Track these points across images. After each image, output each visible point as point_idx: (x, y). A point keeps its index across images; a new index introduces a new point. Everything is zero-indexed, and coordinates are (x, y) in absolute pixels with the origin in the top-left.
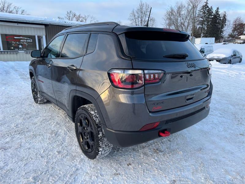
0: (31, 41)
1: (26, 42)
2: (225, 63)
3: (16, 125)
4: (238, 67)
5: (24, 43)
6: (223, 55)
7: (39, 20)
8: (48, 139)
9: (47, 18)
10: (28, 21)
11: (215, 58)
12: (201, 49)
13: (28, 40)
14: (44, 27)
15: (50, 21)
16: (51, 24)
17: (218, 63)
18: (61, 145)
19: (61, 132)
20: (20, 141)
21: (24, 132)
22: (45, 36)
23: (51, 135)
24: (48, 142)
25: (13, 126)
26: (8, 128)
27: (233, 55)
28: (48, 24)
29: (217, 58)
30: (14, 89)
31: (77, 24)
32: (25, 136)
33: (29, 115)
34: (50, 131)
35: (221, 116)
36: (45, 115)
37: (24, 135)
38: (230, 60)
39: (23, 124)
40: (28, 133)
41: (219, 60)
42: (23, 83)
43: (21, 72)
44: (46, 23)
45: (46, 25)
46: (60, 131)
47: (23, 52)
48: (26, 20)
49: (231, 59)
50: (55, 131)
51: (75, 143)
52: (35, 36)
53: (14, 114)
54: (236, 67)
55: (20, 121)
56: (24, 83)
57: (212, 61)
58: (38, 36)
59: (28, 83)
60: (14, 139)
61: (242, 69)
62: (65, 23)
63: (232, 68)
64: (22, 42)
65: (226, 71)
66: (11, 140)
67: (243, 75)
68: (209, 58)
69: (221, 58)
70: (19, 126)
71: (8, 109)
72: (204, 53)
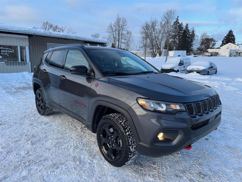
0: (13, 52)
1: (7, 53)
2: (205, 75)
3: (26, 152)
4: (217, 78)
5: (5, 54)
6: (202, 67)
7: (23, 30)
8: (73, 169)
9: (31, 28)
10: (11, 31)
11: (195, 69)
12: (181, 61)
13: (10, 50)
14: (27, 37)
15: (35, 31)
16: (36, 34)
17: (198, 74)
18: (93, 176)
19: (84, 158)
20: (40, 174)
21: (40, 161)
22: (28, 47)
23: (75, 163)
24: (76, 173)
25: (23, 153)
26: (17, 156)
27: (210, 67)
28: (32, 34)
29: (197, 69)
30: (4, 106)
31: (62, 35)
32: (44, 166)
33: (36, 138)
34: (71, 158)
35: (234, 129)
36: (55, 136)
37: (42, 166)
38: (209, 72)
39: (34, 151)
40: (46, 163)
41: (199, 72)
42: (11, 98)
43: (3, 85)
44: (30, 34)
45: (30, 36)
46: (82, 157)
47: (3, 63)
48: (9, 29)
49: (209, 70)
50: (77, 157)
51: (107, 172)
52: (17, 46)
53: (17, 137)
54: (215, 78)
55: (28, 147)
56: (13, 98)
57: (193, 72)
58: (20, 47)
59: (17, 98)
60: (31, 172)
61: (221, 80)
62: (50, 34)
63: (211, 79)
64: (3, 53)
65: (208, 82)
66: (28, 173)
67: (225, 86)
68: (189, 69)
69: (201, 70)
70: (30, 153)
71: (7, 131)
72: (183, 65)
